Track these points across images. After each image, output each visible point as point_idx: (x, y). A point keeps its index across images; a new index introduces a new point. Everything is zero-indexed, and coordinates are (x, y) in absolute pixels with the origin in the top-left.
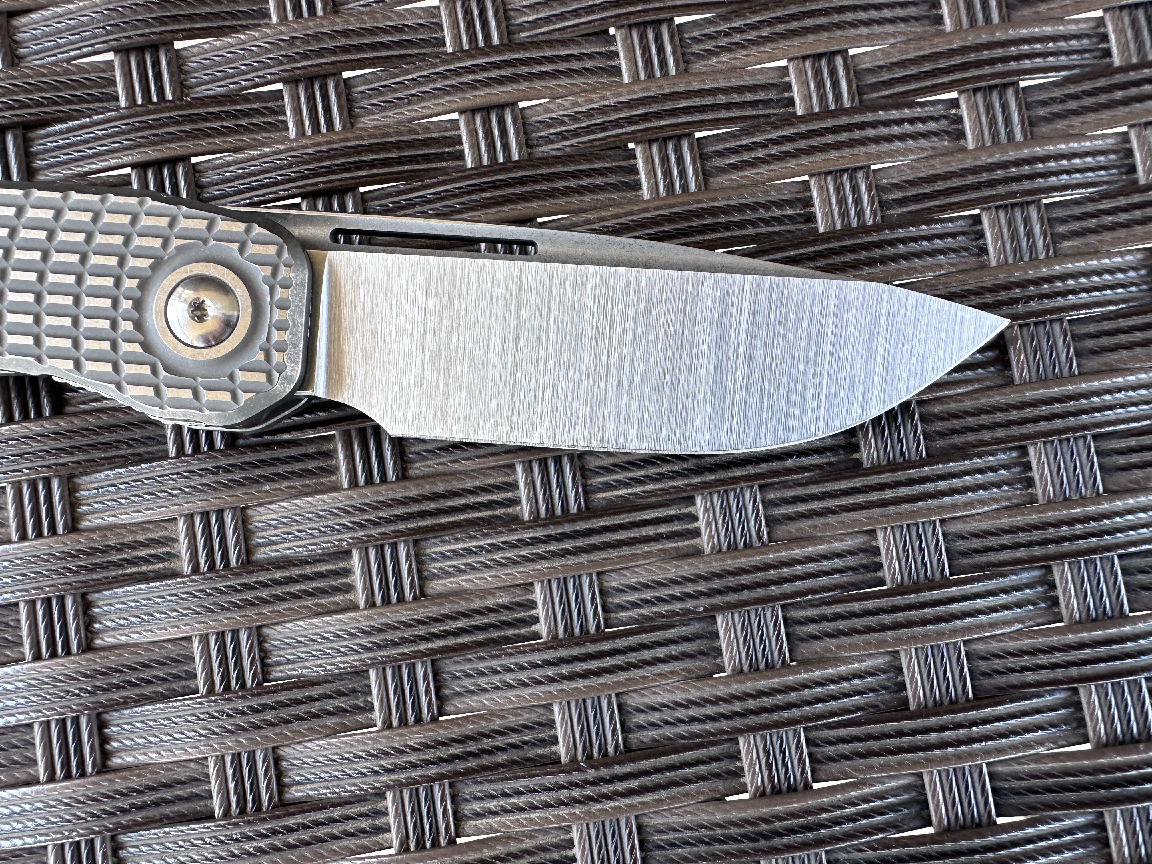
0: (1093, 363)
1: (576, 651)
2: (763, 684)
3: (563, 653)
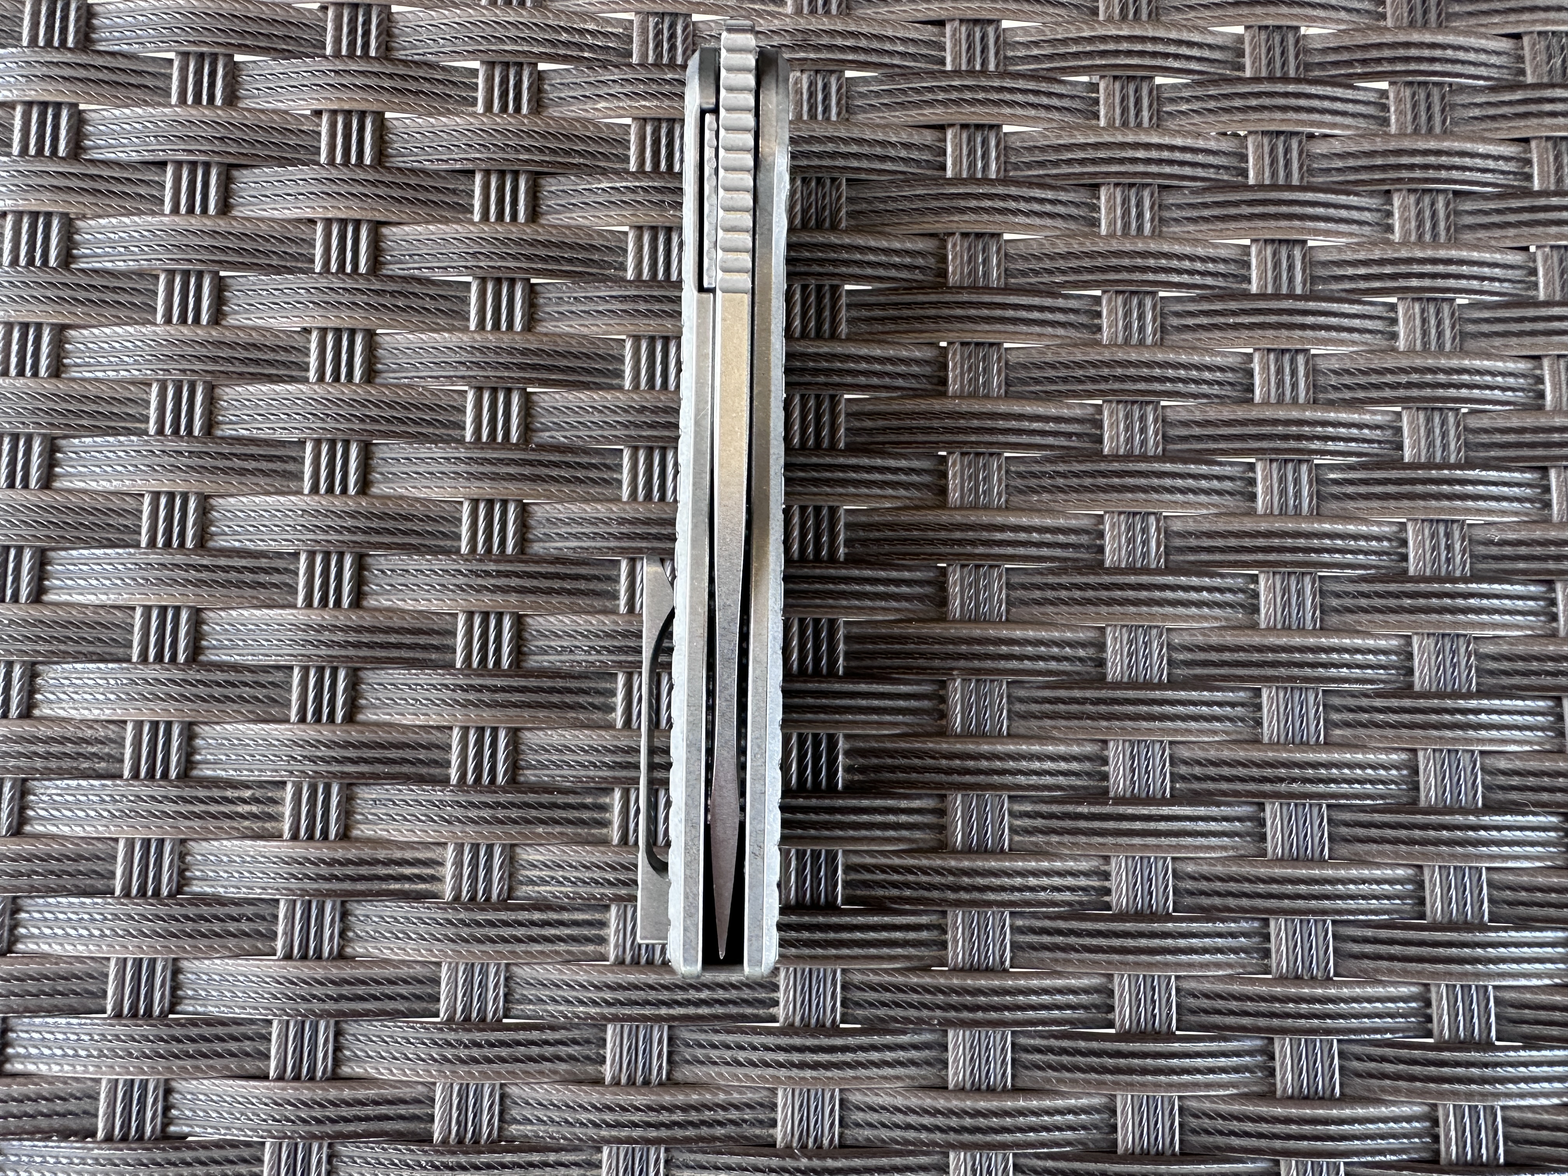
0: (1344, 850)
1: (810, 1042)
2: (982, 1104)
3: (797, 1041)
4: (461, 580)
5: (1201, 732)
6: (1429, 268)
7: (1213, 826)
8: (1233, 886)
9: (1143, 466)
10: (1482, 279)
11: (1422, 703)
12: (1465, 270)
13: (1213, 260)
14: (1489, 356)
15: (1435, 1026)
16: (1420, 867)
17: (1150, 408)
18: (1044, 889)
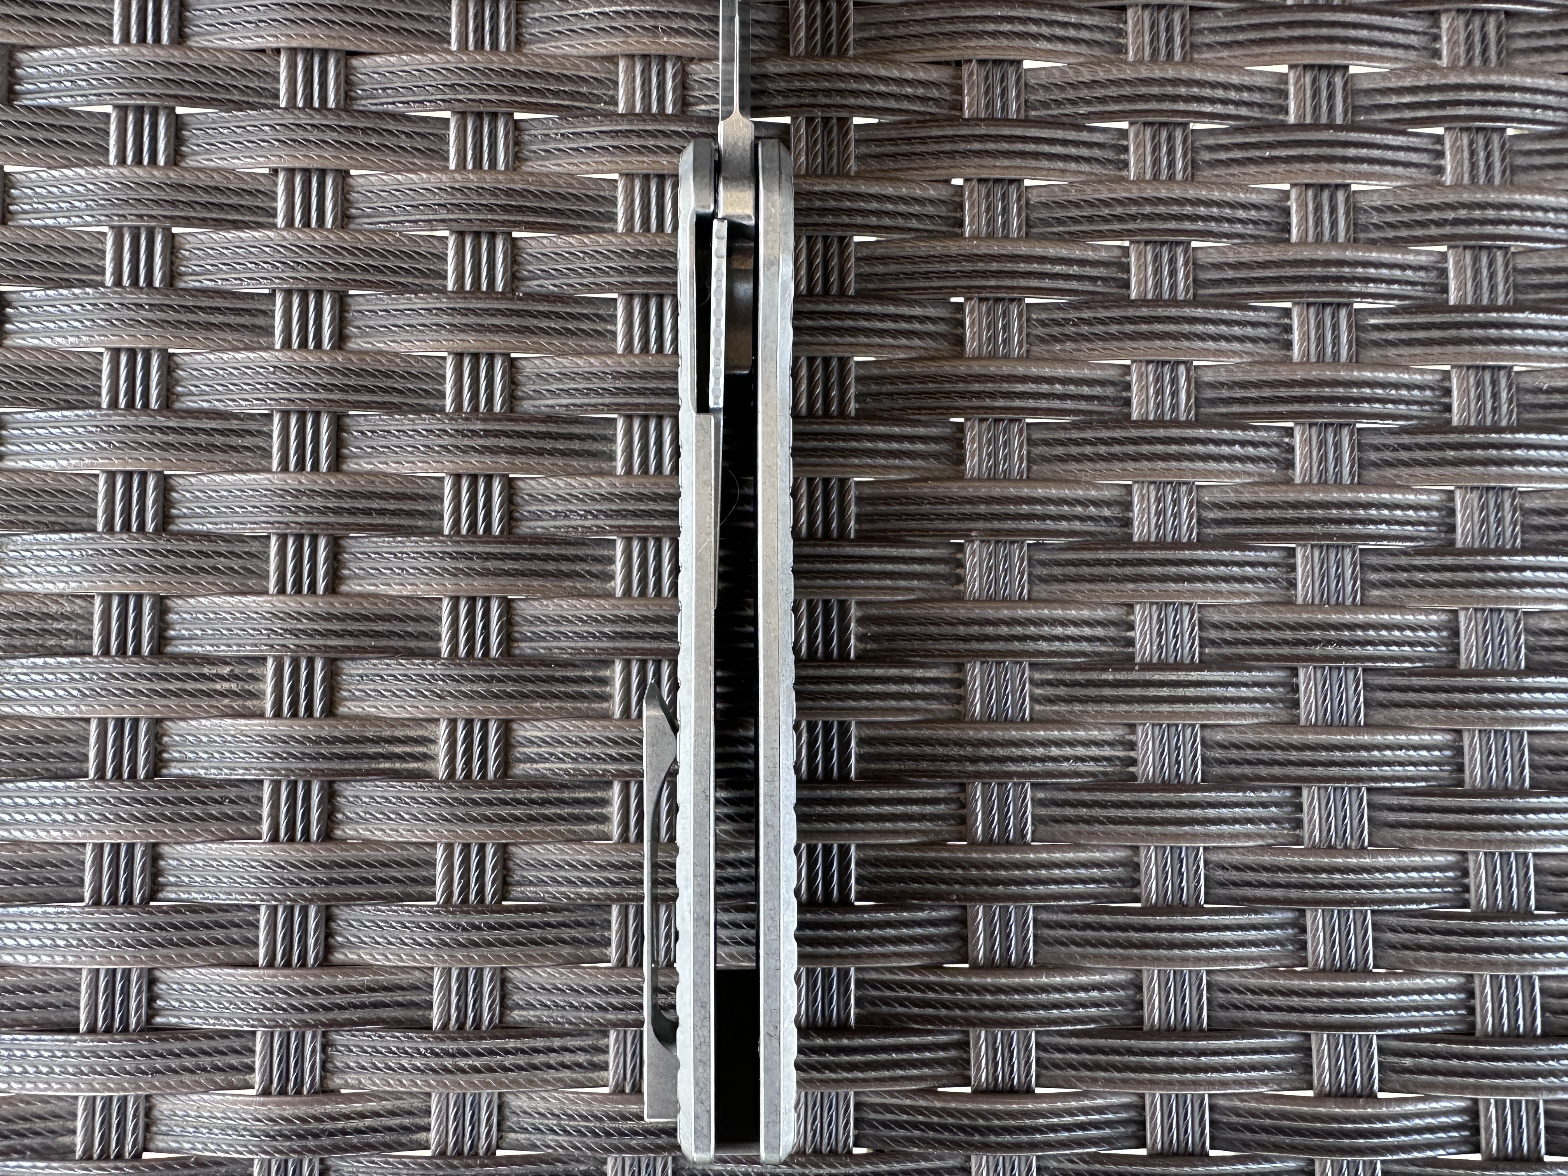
4: (446, 441)
5: (1232, 593)
6: (1479, 95)
7: (1244, 692)
8: (1265, 754)
9: (1173, 312)
10: (1535, 107)
11: (1465, 560)
12: (1517, 96)
13: (1249, 89)
14: (1541, 191)
15: (1472, 896)
16: (1459, 732)
17: (1180, 250)
18: (1067, 759)
